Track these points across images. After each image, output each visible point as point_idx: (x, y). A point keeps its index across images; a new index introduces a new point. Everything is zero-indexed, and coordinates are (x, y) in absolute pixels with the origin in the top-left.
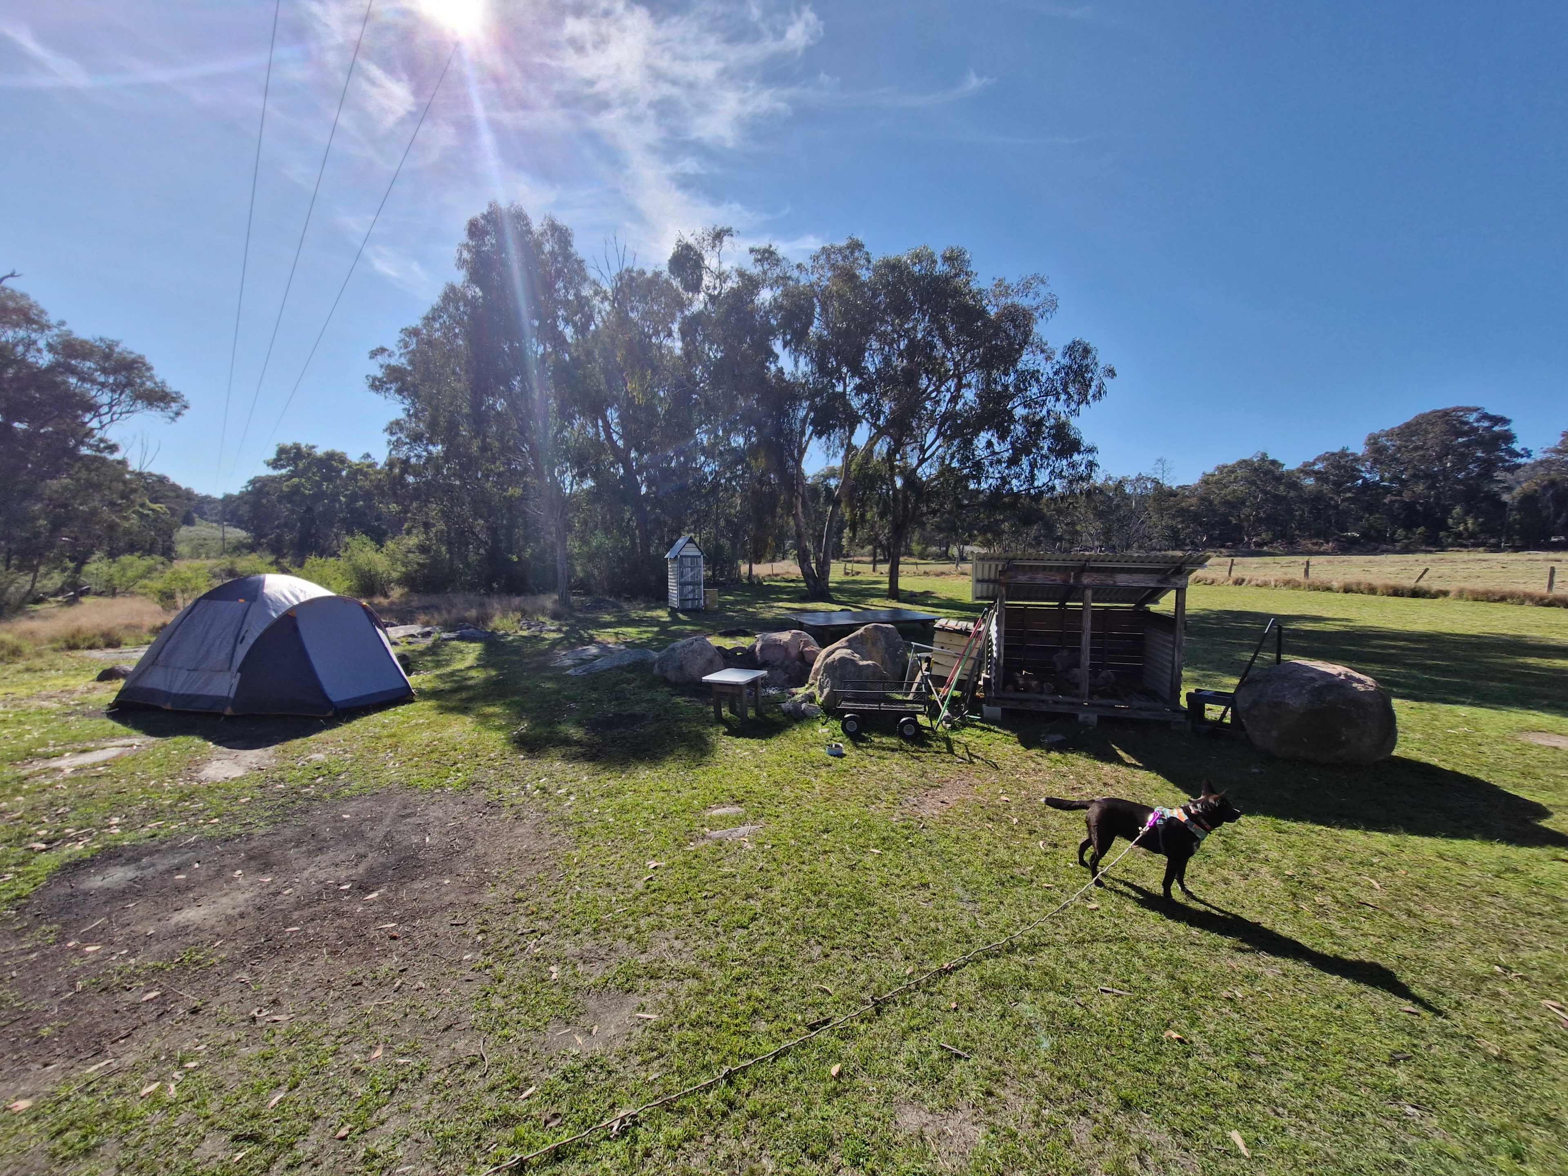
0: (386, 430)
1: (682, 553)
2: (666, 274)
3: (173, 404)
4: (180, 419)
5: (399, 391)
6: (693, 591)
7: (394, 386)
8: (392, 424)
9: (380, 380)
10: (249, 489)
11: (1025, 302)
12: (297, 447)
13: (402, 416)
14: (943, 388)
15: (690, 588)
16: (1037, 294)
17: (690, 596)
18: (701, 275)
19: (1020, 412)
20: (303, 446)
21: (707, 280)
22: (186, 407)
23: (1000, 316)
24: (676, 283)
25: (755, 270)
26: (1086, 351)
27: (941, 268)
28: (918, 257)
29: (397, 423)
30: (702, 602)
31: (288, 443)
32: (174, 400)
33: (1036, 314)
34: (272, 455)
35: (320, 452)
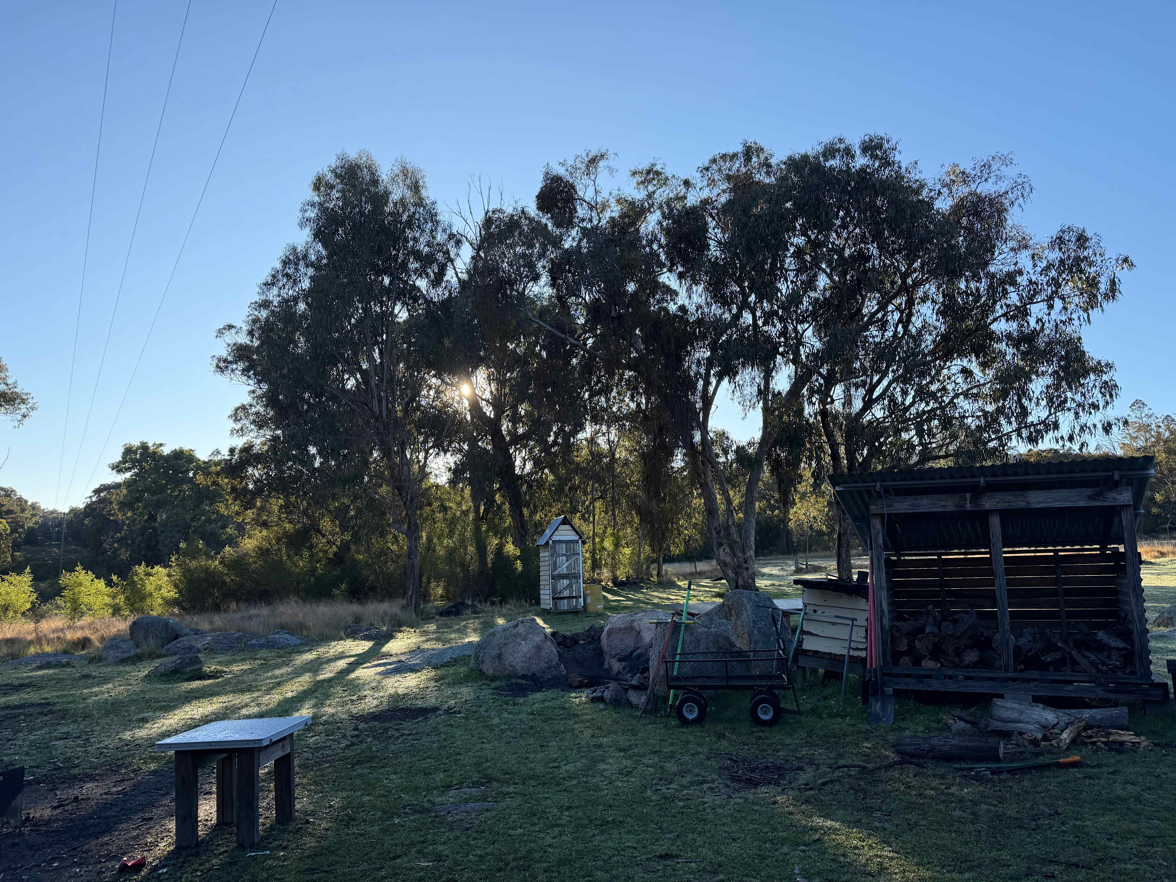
0: (230, 417)
1: (554, 538)
2: (532, 210)
3: (22, 406)
4: (26, 421)
5: (245, 371)
6: (570, 586)
7: (241, 366)
8: (237, 410)
9: (225, 361)
10: (94, 499)
11: (986, 189)
12: (144, 447)
13: (247, 400)
14: (890, 308)
15: (566, 582)
16: (999, 178)
17: (566, 593)
18: (575, 209)
19: (1000, 327)
20: (150, 444)
21: (581, 211)
22: (33, 409)
23: (958, 209)
24: (546, 220)
25: (639, 195)
26: (1082, 239)
27: (860, 161)
28: (830, 152)
29: (243, 408)
30: (581, 600)
31: (136, 443)
32: (23, 401)
33: (1006, 203)
34: (118, 457)
35: (166, 451)
